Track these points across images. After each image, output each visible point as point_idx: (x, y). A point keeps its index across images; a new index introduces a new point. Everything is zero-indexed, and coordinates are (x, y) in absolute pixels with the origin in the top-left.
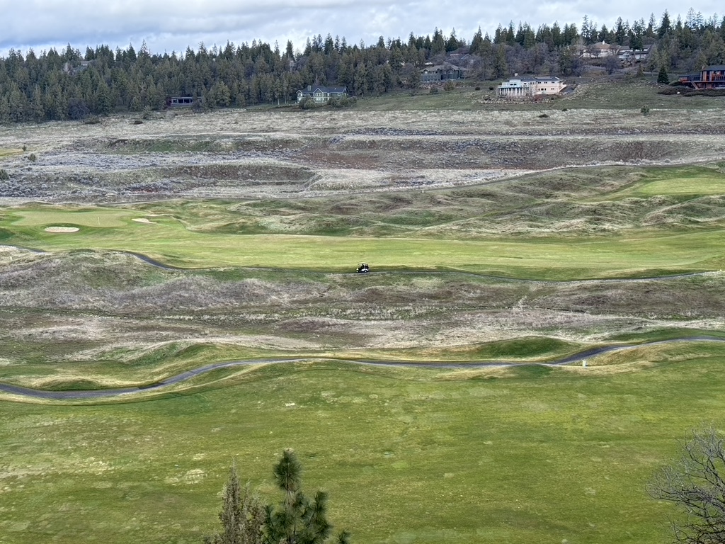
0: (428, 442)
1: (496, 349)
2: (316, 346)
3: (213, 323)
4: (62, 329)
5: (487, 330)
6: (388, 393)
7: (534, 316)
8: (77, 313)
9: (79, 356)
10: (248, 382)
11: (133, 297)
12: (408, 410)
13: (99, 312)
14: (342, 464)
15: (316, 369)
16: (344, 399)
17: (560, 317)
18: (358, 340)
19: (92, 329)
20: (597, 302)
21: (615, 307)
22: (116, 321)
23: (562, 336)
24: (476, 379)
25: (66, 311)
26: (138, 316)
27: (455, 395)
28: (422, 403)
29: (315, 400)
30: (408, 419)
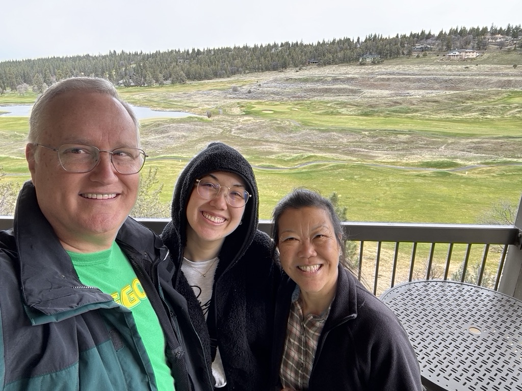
0: (394, 197)
1: (428, 165)
2: (355, 159)
3: (317, 148)
4: (266, 147)
5: (427, 157)
6: (381, 178)
7: (448, 153)
8: (271, 142)
9: (271, 157)
10: (327, 170)
11: (291, 137)
12: (388, 185)
13: (278, 142)
14: (359, 202)
15: (353, 167)
16: (363, 179)
17: (460, 154)
18: (372, 157)
19: (275, 148)
20: (477, 148)
21: (485, 150)
22: (284, 146)
23: (459, 161)
24: (418, 176)
25: (267, 141)
26: (291, 144)
27: (408, 181)
28: (394, 183)
29: (352, 178)
30: (387, 188)
